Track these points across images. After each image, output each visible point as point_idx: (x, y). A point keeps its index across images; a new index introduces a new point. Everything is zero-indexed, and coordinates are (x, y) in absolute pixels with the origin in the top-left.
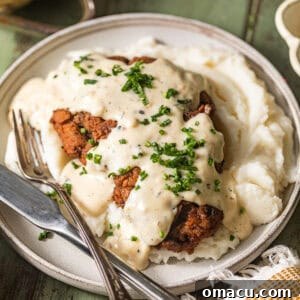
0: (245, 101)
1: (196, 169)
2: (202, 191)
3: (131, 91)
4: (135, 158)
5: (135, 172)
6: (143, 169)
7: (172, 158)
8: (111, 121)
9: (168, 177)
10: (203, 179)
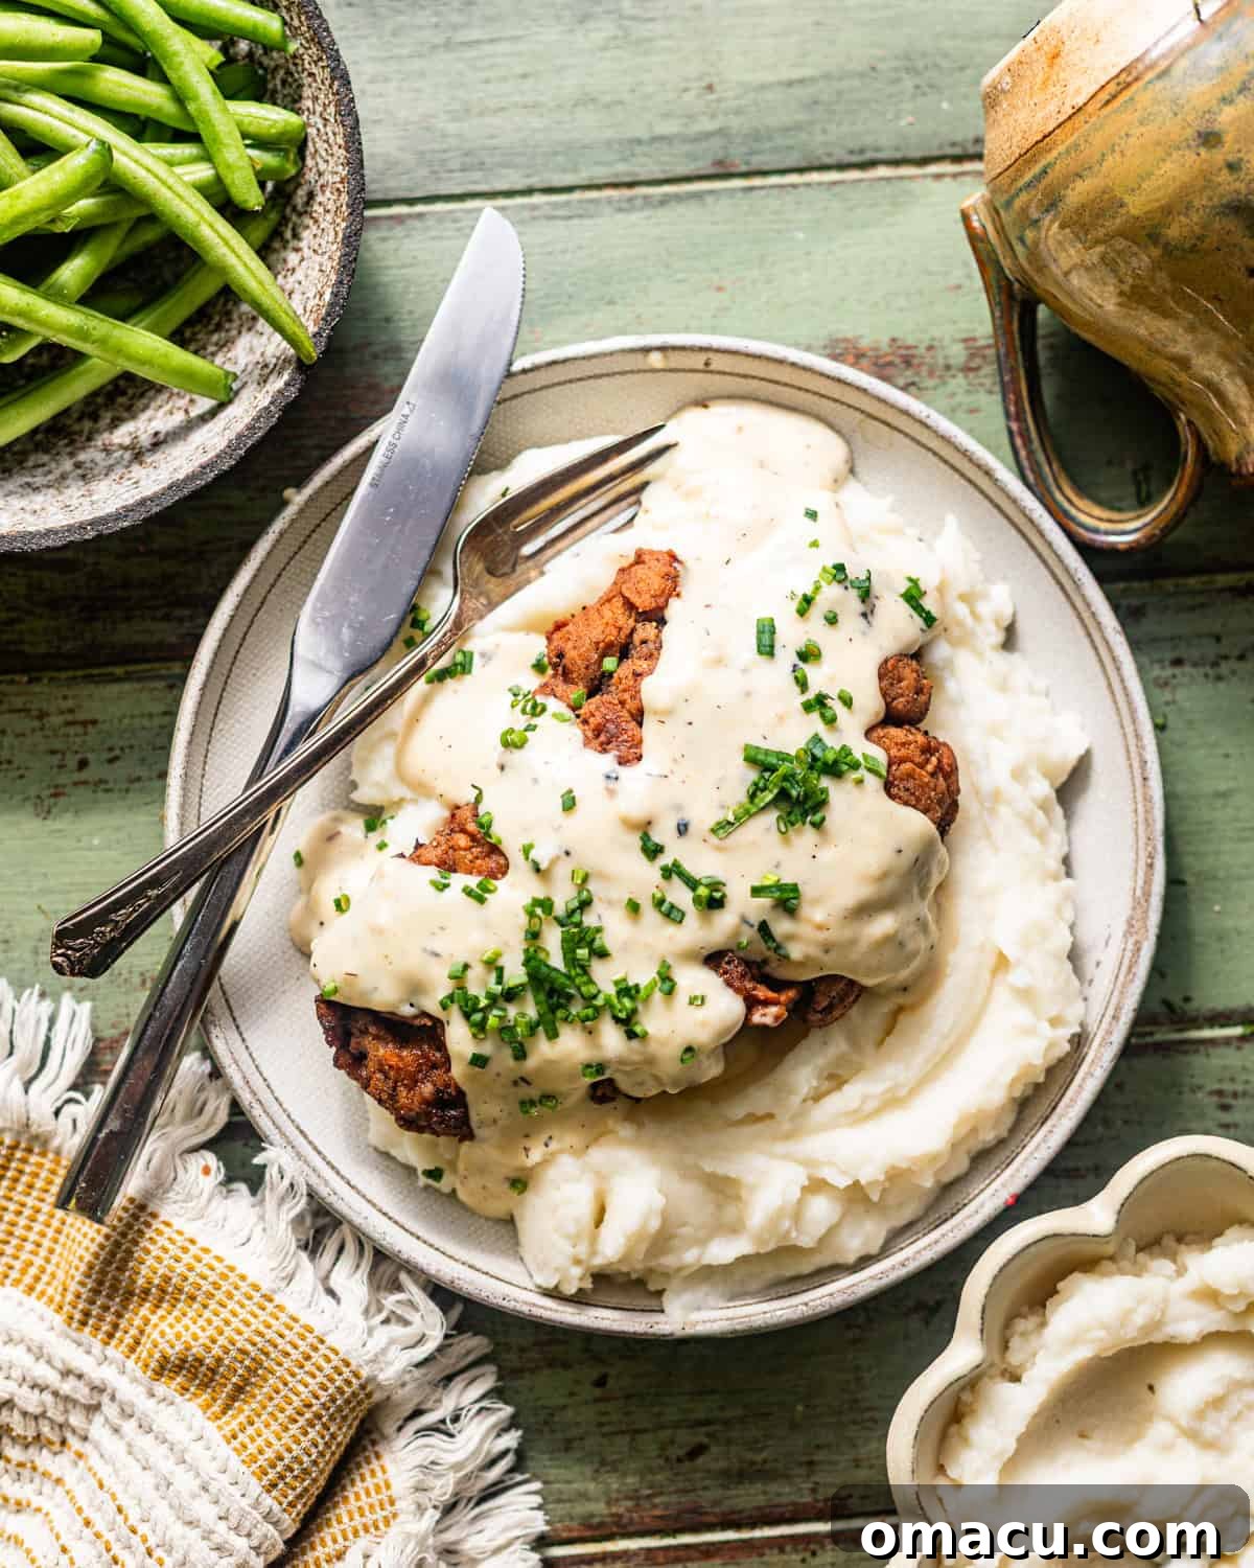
0: (892, 1102)
1: (553, 1035)
2: (493, 1067)
3: (753, 775)
4: (527, 850)
5: (492, 863)
6: (501, 885)
7: (556, 960)
8: (638, 743)
9: (494, 966)
10: (532, 1062)
